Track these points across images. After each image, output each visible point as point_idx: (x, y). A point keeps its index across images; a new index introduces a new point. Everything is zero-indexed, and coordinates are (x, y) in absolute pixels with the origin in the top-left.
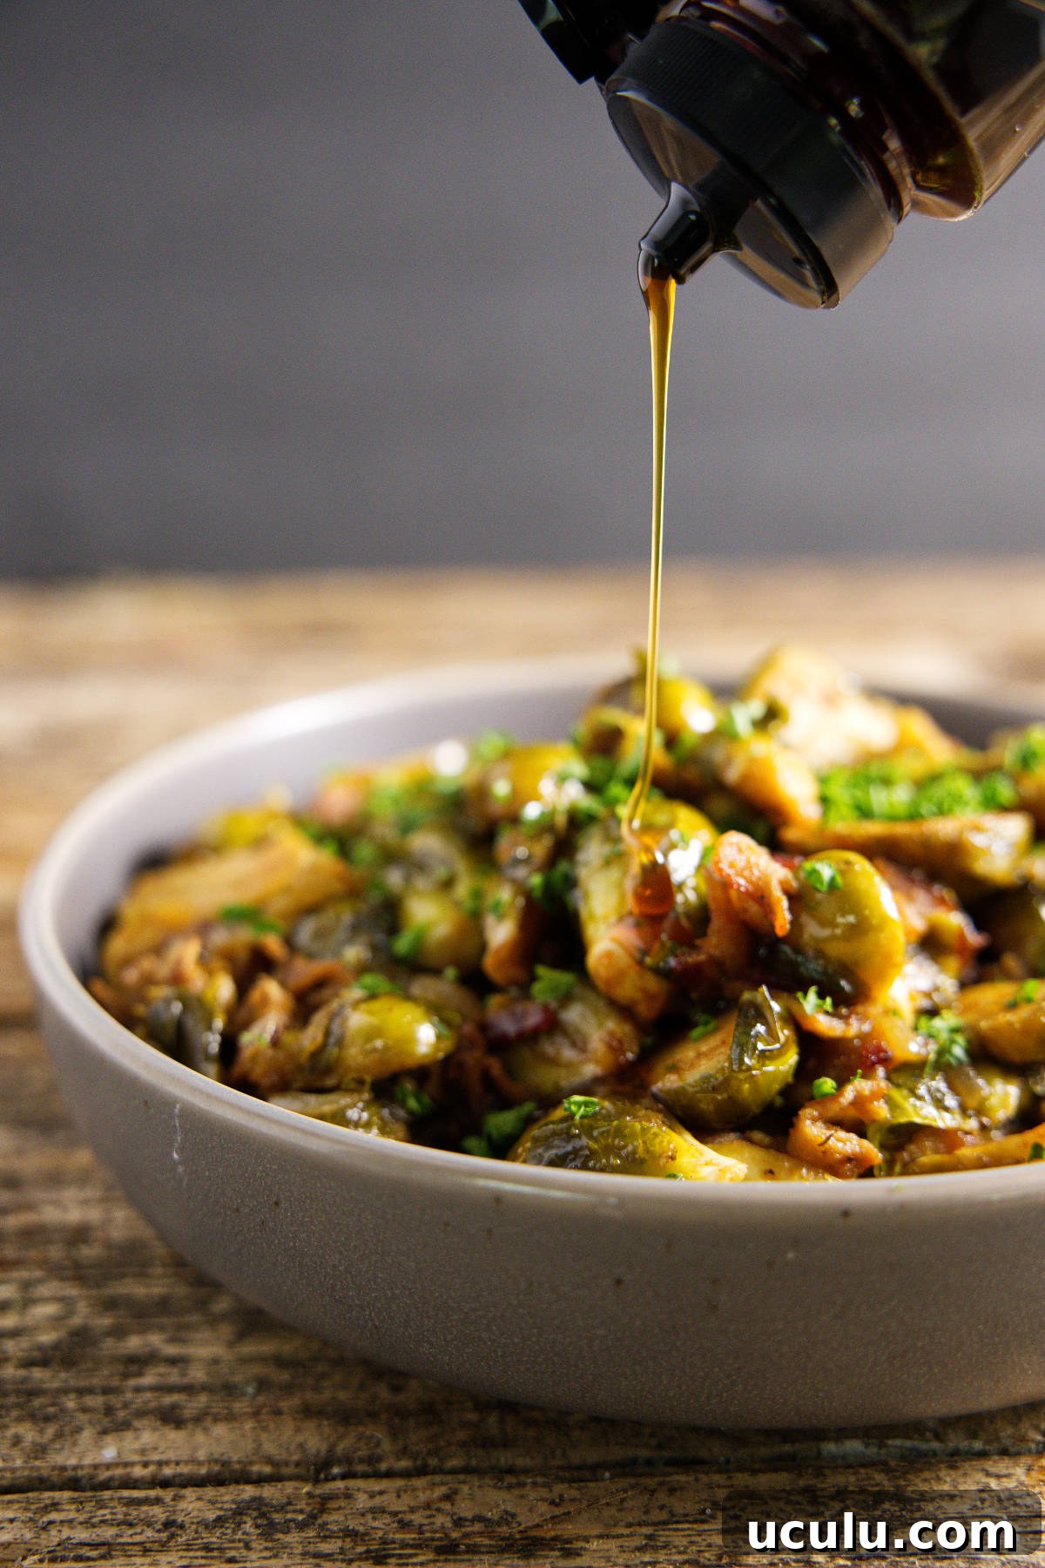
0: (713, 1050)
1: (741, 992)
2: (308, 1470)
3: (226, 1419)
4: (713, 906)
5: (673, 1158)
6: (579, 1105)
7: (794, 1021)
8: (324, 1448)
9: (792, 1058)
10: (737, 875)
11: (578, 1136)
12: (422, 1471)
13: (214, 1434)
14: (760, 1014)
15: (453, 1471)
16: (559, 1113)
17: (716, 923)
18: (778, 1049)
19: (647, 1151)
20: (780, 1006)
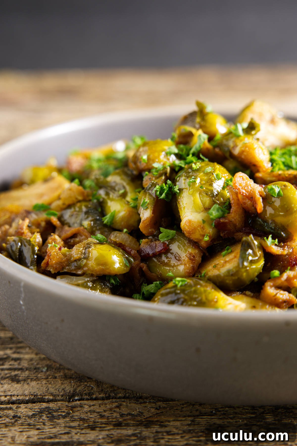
0: (231, 260)
1: (242, 238)
2: (66, 398)
3: (35, 380)
4: (232, 202)
5: (217, 302)
6: (179, 281)
7: (263, 248)
8: (72, 390)
9: (262, 263)
10: (242, 189)
11: (179, 294)
12: (108, 398)
13: (31, 386)
14: (249, 246)
15: (120, 398)
16: (171, 284)
17: (233, 209)
18: (257, 259)
19: (206, 299)
20: (257, 242)
